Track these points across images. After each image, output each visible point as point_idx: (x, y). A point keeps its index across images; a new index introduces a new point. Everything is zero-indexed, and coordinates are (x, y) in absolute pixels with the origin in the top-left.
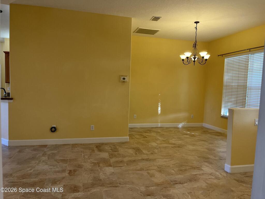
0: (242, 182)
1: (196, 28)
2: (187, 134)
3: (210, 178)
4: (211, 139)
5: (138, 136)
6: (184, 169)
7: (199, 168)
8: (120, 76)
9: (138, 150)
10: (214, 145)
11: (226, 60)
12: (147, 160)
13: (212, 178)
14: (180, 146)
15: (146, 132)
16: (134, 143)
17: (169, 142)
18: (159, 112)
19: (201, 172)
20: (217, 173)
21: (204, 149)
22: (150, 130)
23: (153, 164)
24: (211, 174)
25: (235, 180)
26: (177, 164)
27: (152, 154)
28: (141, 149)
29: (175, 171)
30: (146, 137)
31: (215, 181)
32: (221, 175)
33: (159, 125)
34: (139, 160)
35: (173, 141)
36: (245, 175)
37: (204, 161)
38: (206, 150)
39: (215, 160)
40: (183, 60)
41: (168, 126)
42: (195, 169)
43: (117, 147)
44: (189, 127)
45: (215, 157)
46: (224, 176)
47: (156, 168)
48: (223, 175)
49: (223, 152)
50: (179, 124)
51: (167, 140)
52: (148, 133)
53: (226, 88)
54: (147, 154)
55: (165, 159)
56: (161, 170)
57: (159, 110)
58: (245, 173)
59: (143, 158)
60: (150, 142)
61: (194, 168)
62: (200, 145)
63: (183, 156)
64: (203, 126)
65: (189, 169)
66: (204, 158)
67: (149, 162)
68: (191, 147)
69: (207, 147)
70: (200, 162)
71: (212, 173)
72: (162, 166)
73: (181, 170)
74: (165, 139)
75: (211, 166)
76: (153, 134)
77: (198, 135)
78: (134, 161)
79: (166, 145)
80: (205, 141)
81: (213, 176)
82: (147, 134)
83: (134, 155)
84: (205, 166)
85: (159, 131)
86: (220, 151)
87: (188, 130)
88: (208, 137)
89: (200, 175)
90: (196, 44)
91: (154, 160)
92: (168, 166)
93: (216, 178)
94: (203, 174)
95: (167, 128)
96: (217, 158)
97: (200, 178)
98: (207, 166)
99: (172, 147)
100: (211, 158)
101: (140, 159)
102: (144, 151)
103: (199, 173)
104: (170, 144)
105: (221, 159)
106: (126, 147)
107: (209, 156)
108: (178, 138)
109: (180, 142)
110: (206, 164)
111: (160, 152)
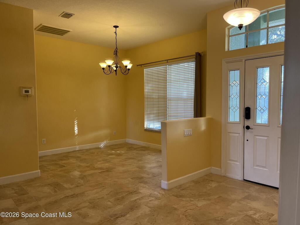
0: (181, 196)
1: (116, 33)
2: (112, 154)
3: (150, 201)
4: (138, 155)
5: (52, 167)
6: (120, 196)
7: (137, 192)
8: (20, 87)
9: (57, 186)
10: (143, 162)
11: (146, 71)
12: (73, 196)
13: (153, 200)
14: (109, 170)
15: (62, 160)
16: (48, 177)
17: (94, 168)
18: (76, 132)
19: (140, 196)
20: (156, 193)
21: (134, 168)
22: (66, 156)
23: (83, 200)
24: (150, 196)
25: (173, 195)
26: (111, 193)
27: (77, 186)
28: (61, 183)
29: (112, 202)
30: (64, 166)
31: (156, 202)
32: (160, 193)
33: (77, 148)
34: (62, 199)
35: (99, 165)
36: (181, 189)
37: (139, 182)
38: (137, 169)
39: (150, 178)
40: (103, 69)
41: (88, 148)
42: (132, 195)
43: (25, 188)
44: (112, 145)
45: (148, 175)
46: (163, 195)
47: (87, 204)
48: (161, 193)
49: (154, 168)
50: (100, 144)
51: (91, 165)
52: (64, 160)
53: (147, 100)
54: (70, 189)
55: (95, 190)
56: (94, 205)
57: (75, 130)
58: (180, 186)
59: (67, 195)
60: (70, 172)
61: (132, 193)
62: (129, 165)
63: (115, 182)
64: (127, 142)
65: (126, 195)
66: (138, 179)
67: (76, 198)
68: (121, 169)
69: (137, 165)
70: (135, 184)
71: (151, 194)
72: (94, 199)
73: (118, 199)
74: (88, 165)
75: (147, 187)
76: (72, 161)
77: (125, 153)
78: (56, 202)
79: (92, 172)
80: (133, 159)
81: (152, 197)
82: (63, 162)
83: (53, 193)
84: (141, 188)
85: (78, 155)
86: (151, 167)
87: (113, 149)
88: (135, 154)
89: (139, 199)
90: (117, 51)
91: (82, 194)
92: (102, 198)
93: (157, 199)
94: (142, 197)
95: (87, 150)
96: (150, 176)
97: (142, 203)
98: (144, 187)
99: (99, 173)
100: (145, 177)
101: (62, 197)
102: (65, 186)
103: (138, 198)
104: (96, 169)
105: (154, 176)
106: (38, 185)
107: (143, 175)
108: (103, 160)
109: (107, 164)
110: (142, 185)
111: (88, 182)
